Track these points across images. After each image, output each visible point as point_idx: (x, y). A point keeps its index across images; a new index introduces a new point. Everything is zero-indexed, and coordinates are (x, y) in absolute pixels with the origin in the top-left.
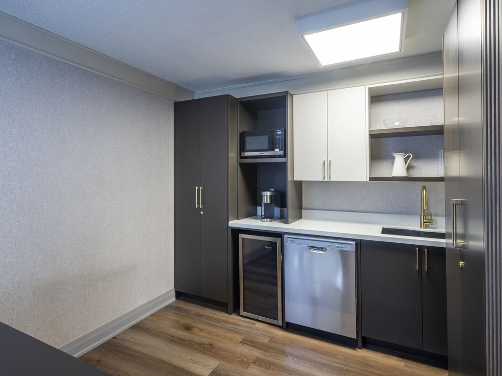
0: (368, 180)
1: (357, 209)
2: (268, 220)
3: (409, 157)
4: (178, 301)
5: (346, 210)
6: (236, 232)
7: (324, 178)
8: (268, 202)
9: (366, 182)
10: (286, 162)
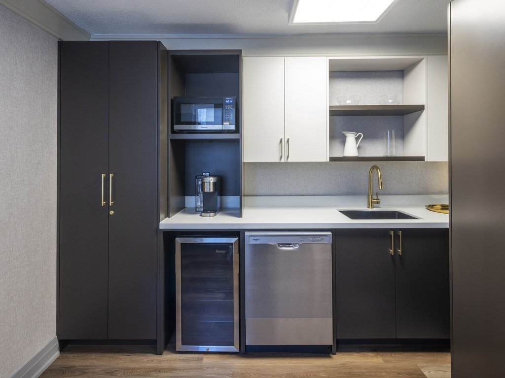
0: (328, 161)
1: (305, 193)
2: (212, 214)
3: (360, 136)
4: (65, 355)
5: (294, 194)
6: (171, 235)
7: (281, 157)
8: (212, 190)
9: (326, 163)
10: (239, 139)
